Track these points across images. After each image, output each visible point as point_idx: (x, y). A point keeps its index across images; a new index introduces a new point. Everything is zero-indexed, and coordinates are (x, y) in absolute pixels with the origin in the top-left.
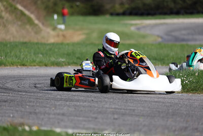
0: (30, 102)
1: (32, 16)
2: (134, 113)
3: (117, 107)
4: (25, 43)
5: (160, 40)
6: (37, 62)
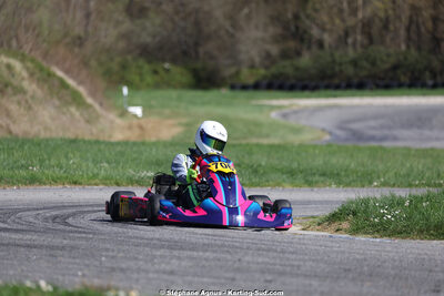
2: (299, 272)
3: (267, 260)
4: (74, 141)
5: (327, 137)
6: (100, 177)
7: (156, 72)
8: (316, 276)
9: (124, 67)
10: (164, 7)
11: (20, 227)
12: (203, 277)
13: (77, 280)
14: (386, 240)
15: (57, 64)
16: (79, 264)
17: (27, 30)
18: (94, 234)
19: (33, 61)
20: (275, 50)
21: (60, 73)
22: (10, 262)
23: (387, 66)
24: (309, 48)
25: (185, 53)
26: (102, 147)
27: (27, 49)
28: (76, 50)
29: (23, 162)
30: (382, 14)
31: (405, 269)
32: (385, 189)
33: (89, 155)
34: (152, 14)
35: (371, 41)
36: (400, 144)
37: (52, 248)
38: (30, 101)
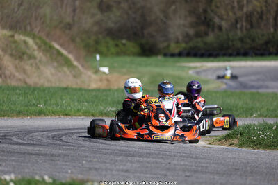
0: (86, 157)
1: (71, 57)
2: (207, 171)
3: (186, 163)
4: (66, 89)
5: (224, 87)
7: (117, 46)
8: (217, 173)
9: (97, 42)
10: (122, 5)
11: (32, 142)
12: (147, 173)
13: (68, 175)
14: (261, 151)
15: (55, 41)
16: (69, 166)
17: (36, 19)
18: (79, 146)
19: (40, 38)
20: (191, 32)
21: (57, 46)
22: (26, 164)
23: (261, 42)
24: (213, 30)
25: (135, 34)
26: (84, 92)
27: (36, 31)
28: (67, 32)
29: (34, 102)
30: (259, 10)
31: (273, 168)
32: (261, 118)
33: (75, 97)
34: (114, 9)
35: (252, 26)
36: (270, 91)
37: (52, 155)
38: (39, 64)
